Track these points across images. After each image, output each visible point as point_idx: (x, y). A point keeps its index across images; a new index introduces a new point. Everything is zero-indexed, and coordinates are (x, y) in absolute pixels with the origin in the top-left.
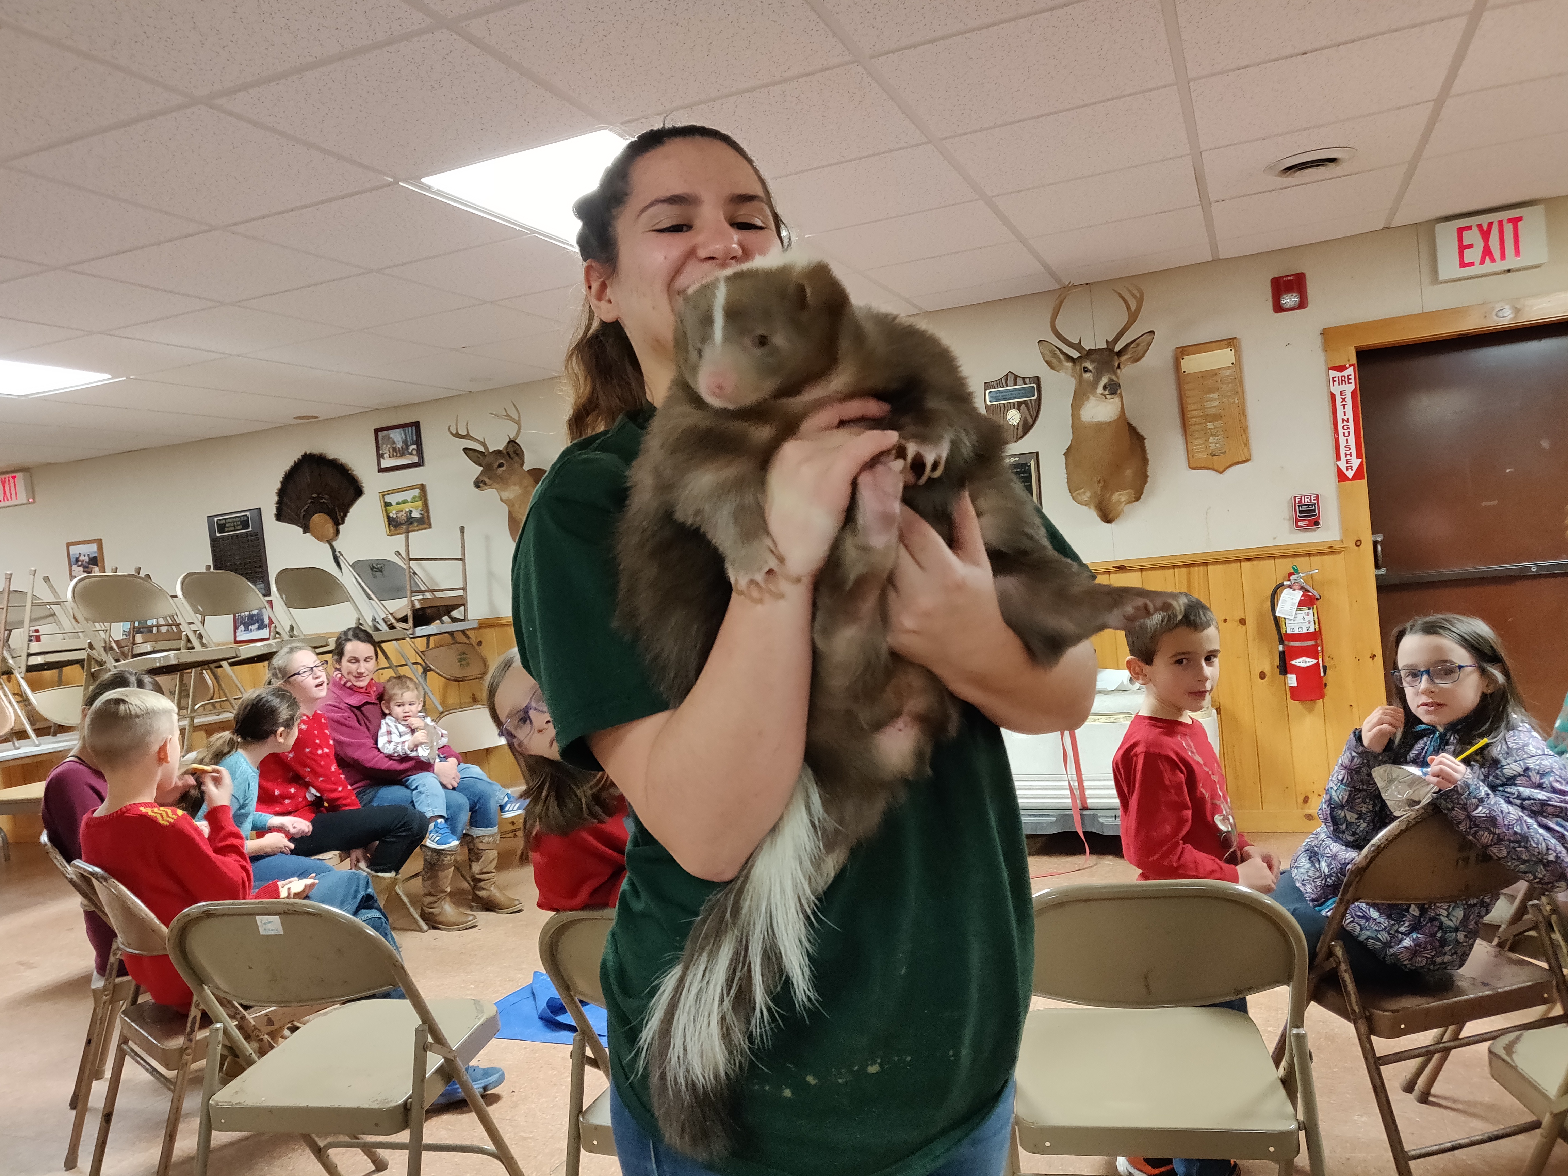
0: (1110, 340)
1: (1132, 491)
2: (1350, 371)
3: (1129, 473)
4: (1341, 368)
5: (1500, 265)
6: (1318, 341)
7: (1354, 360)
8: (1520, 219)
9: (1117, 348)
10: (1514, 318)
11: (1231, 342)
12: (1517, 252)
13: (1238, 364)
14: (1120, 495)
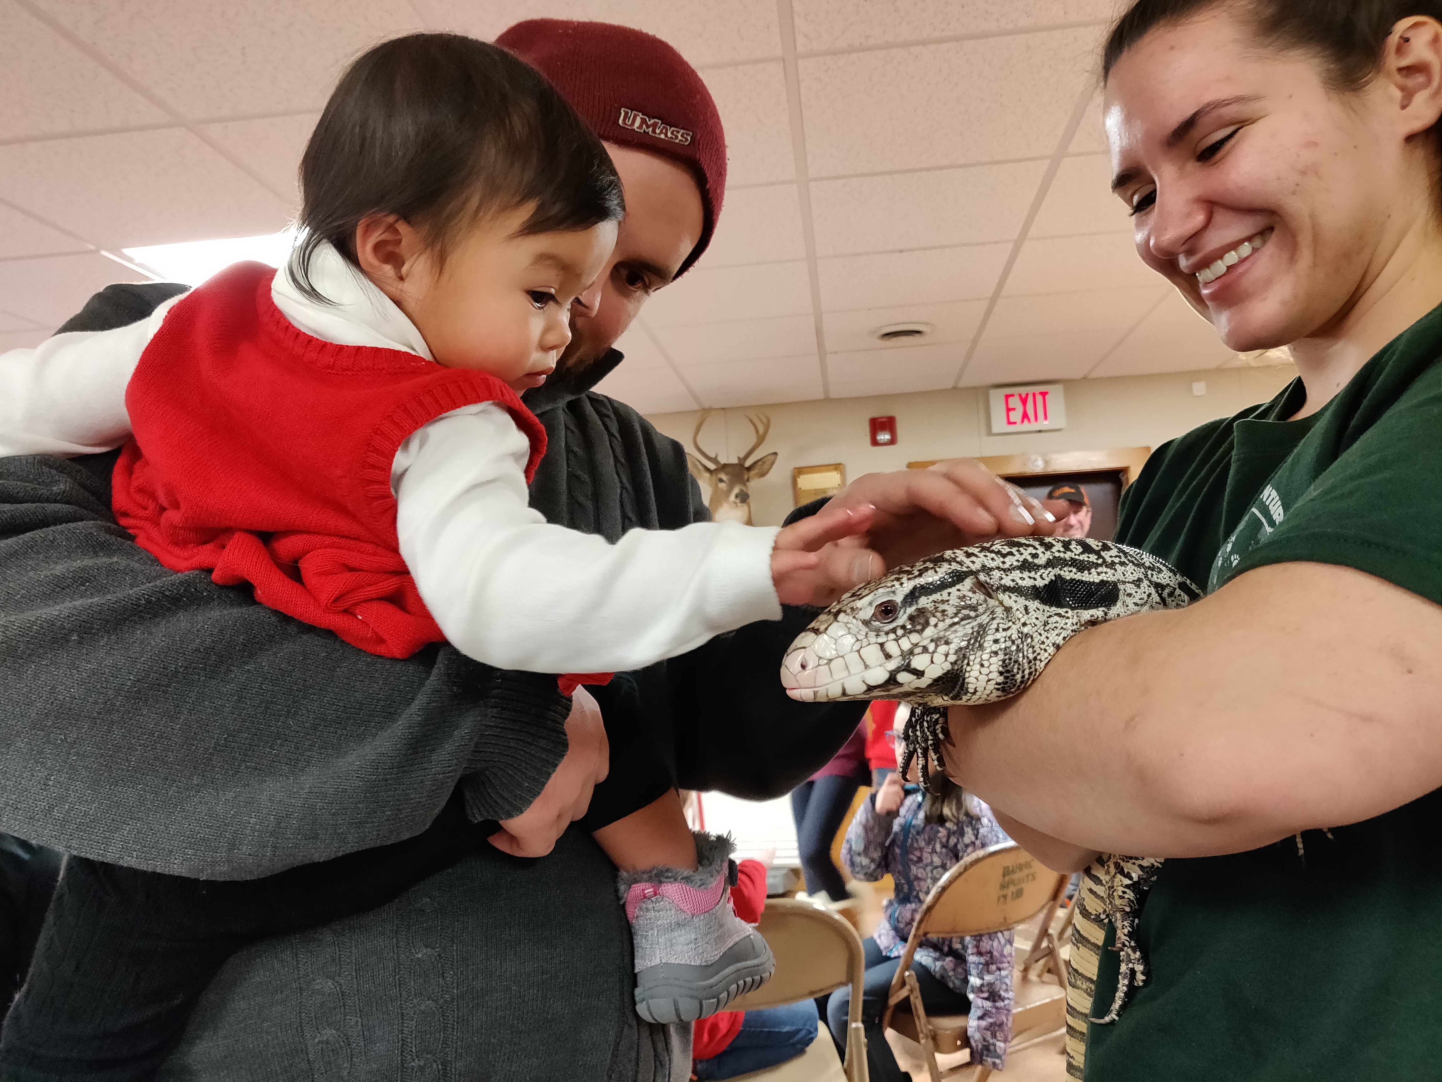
0: (741, 457)
5: (1034, 426)
8: (1046, 393)
9: (748, 464)
10: (1045, 468)
11: (836, 466)
12: (1046, 418)
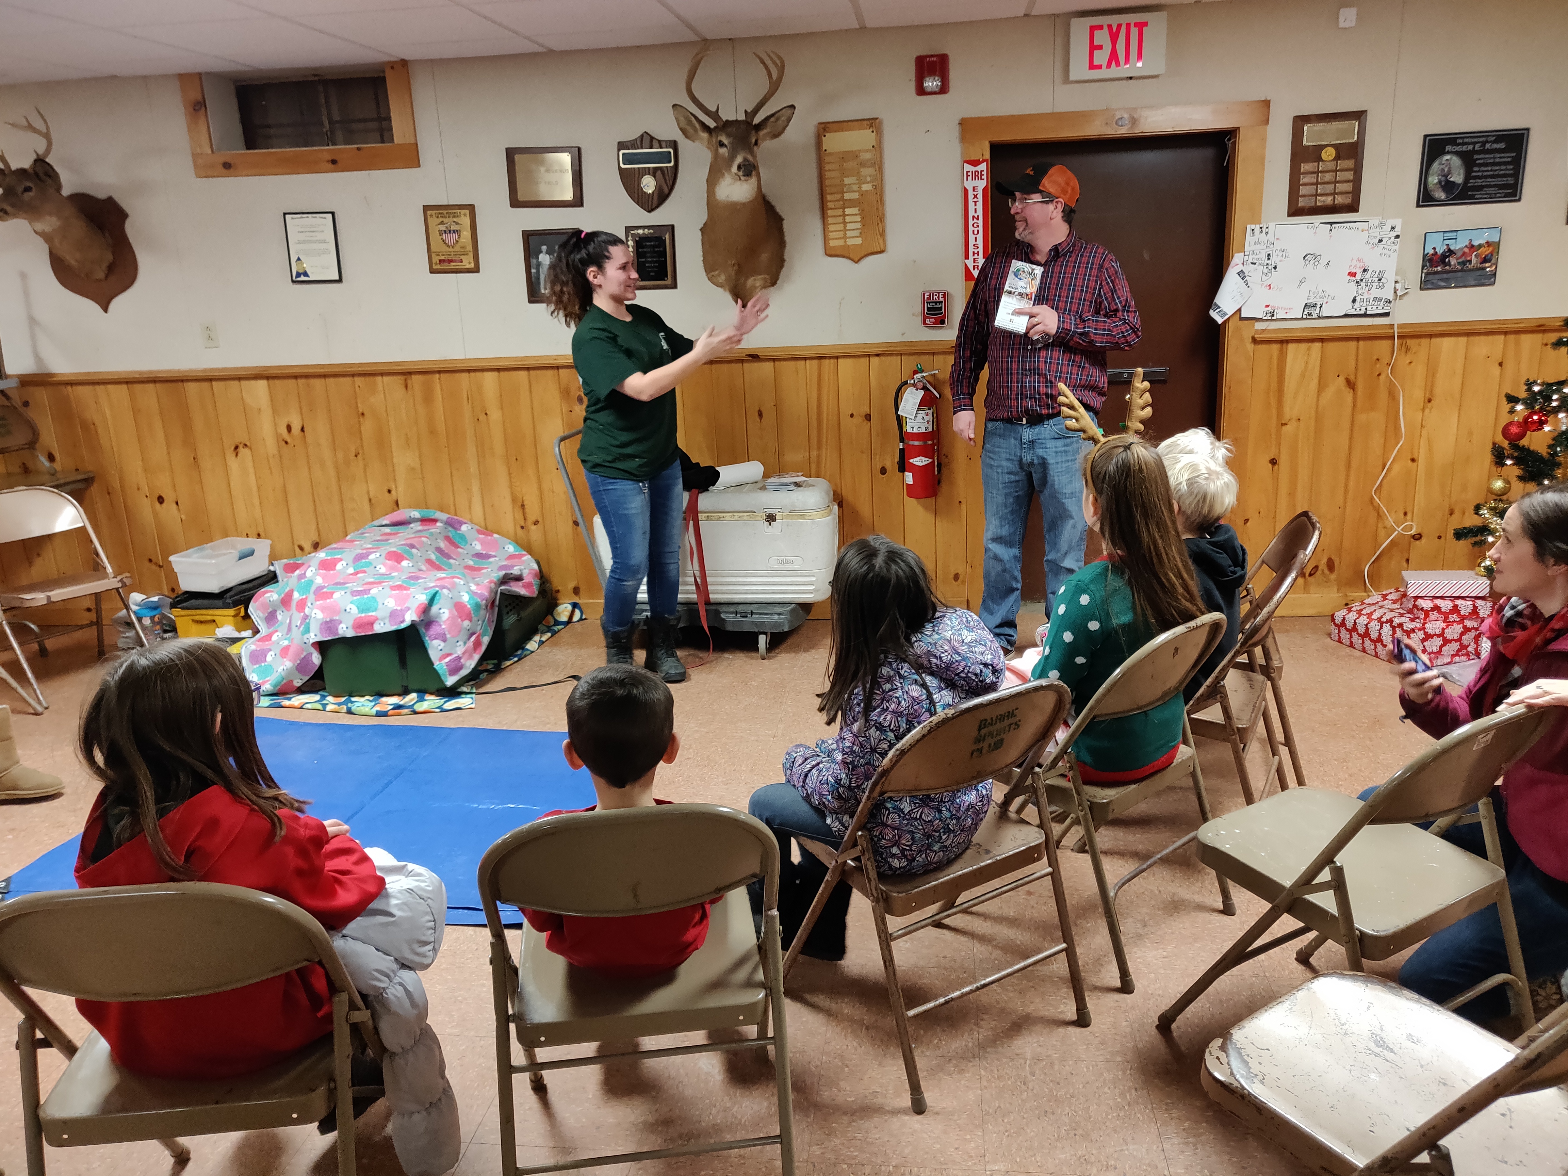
0: (749, 111)
1: (767, 277)
2: (983, 167)
3: (765, 257)
4: (975, 163)
5: (1124, 70)
6: (956, 131)
7: (987, 156)
8: (1146, 24)
9: (757, 120)
10: (1134, 128)
11: (873, 123)
12: (1140, 59)
13: (878, 147)
14: (755, 280)
